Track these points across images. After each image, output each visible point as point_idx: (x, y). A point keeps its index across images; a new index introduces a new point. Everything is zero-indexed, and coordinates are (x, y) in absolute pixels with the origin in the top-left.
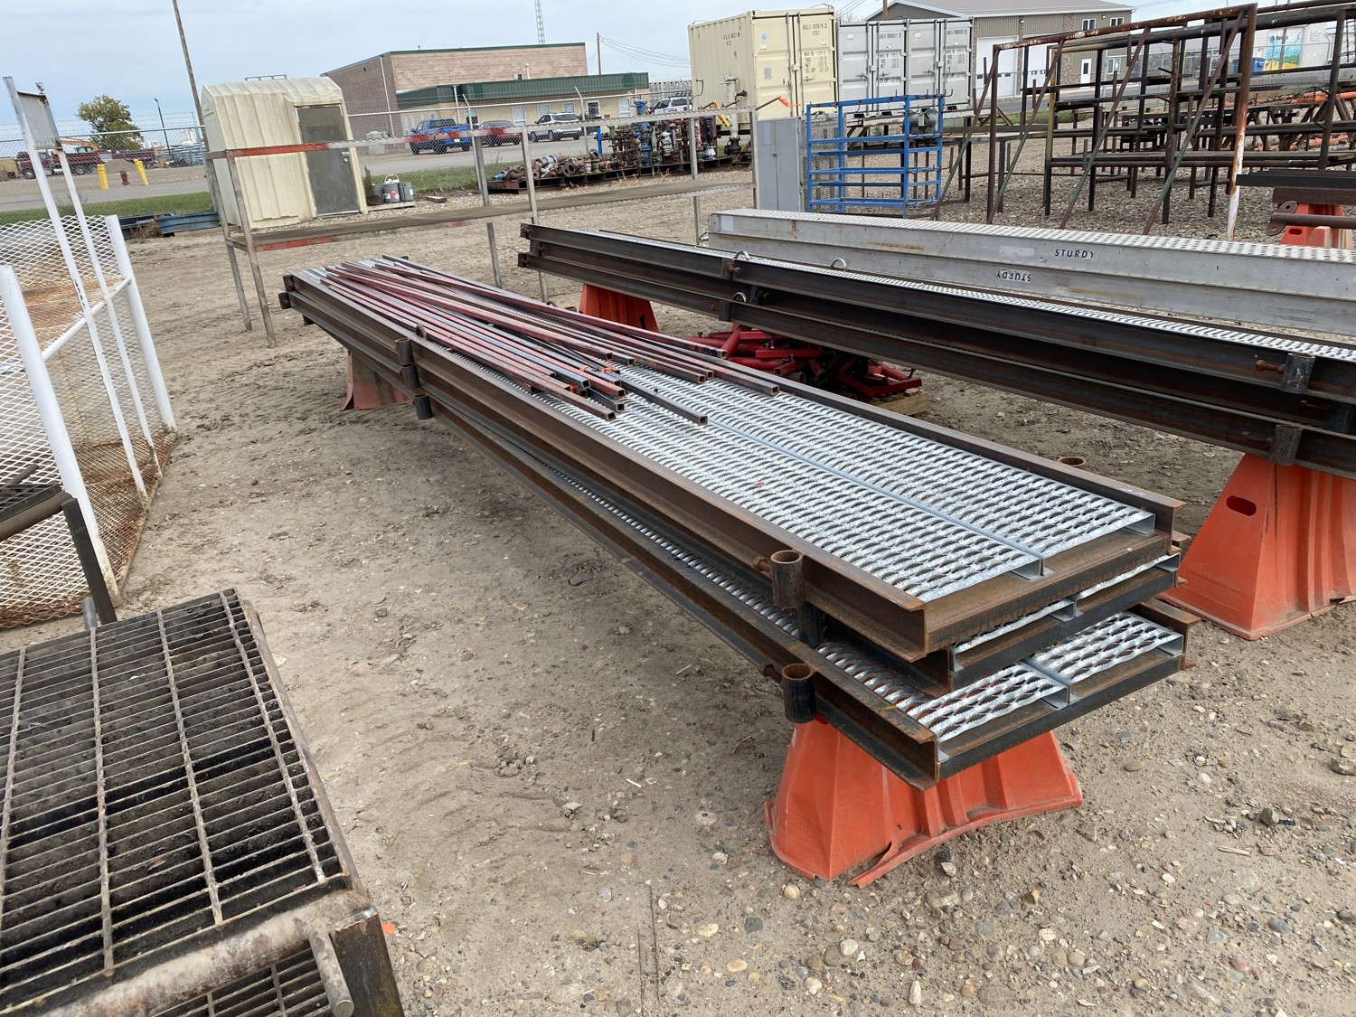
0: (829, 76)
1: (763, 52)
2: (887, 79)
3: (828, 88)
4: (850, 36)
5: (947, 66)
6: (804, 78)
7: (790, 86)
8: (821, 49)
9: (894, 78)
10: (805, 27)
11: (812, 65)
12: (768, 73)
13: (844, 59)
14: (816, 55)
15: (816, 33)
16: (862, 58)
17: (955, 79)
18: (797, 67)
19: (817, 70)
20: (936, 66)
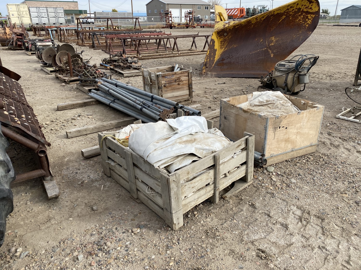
0: (29, 16)
1: (11, 11)
2: (44, 18)
3: (28, 18)
4: (32, 9)
5: (58, 16)
6: (22, 16)
7: (18, 17)
8: (26, 11)
9: (45, 18)
10: (21, 7)
11: (23, 14)
12: (13, 15)
13: (31, 13)
14: (24, 12)
15: (24, 8)
16: (36, 13)
17: (61, 18)
18: (20, 14)
19: (25, 15)
20: (55, 16)
